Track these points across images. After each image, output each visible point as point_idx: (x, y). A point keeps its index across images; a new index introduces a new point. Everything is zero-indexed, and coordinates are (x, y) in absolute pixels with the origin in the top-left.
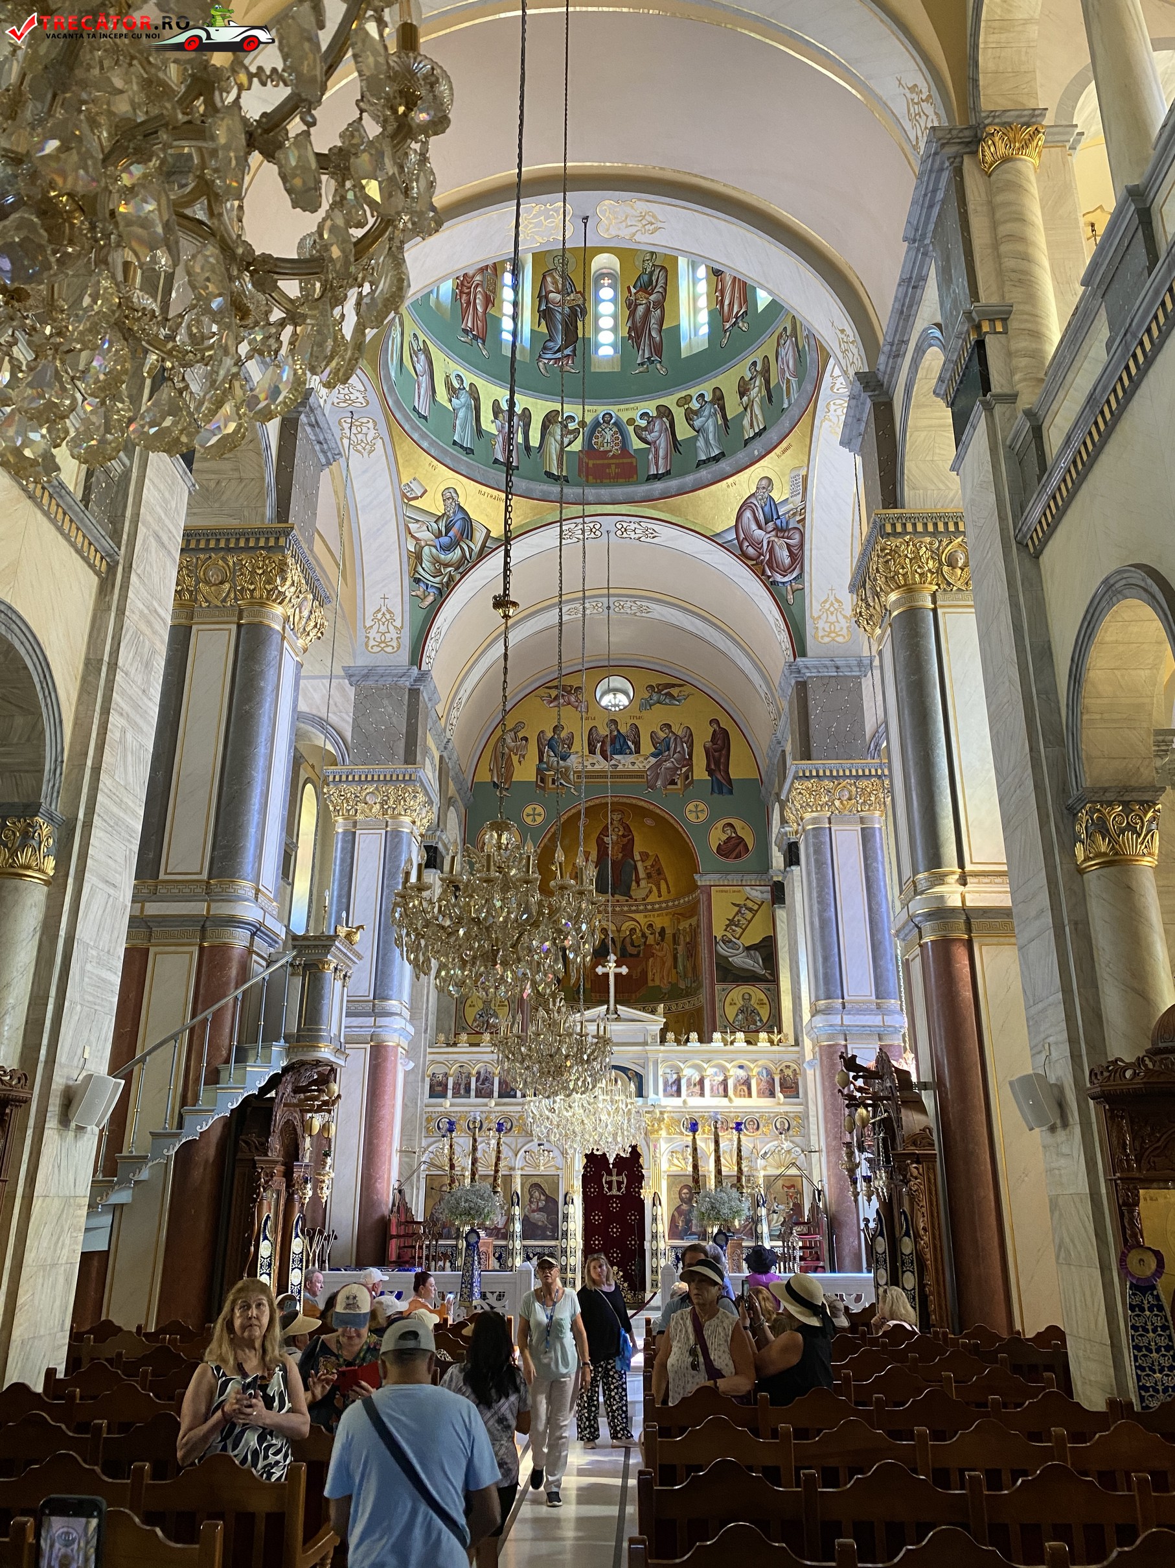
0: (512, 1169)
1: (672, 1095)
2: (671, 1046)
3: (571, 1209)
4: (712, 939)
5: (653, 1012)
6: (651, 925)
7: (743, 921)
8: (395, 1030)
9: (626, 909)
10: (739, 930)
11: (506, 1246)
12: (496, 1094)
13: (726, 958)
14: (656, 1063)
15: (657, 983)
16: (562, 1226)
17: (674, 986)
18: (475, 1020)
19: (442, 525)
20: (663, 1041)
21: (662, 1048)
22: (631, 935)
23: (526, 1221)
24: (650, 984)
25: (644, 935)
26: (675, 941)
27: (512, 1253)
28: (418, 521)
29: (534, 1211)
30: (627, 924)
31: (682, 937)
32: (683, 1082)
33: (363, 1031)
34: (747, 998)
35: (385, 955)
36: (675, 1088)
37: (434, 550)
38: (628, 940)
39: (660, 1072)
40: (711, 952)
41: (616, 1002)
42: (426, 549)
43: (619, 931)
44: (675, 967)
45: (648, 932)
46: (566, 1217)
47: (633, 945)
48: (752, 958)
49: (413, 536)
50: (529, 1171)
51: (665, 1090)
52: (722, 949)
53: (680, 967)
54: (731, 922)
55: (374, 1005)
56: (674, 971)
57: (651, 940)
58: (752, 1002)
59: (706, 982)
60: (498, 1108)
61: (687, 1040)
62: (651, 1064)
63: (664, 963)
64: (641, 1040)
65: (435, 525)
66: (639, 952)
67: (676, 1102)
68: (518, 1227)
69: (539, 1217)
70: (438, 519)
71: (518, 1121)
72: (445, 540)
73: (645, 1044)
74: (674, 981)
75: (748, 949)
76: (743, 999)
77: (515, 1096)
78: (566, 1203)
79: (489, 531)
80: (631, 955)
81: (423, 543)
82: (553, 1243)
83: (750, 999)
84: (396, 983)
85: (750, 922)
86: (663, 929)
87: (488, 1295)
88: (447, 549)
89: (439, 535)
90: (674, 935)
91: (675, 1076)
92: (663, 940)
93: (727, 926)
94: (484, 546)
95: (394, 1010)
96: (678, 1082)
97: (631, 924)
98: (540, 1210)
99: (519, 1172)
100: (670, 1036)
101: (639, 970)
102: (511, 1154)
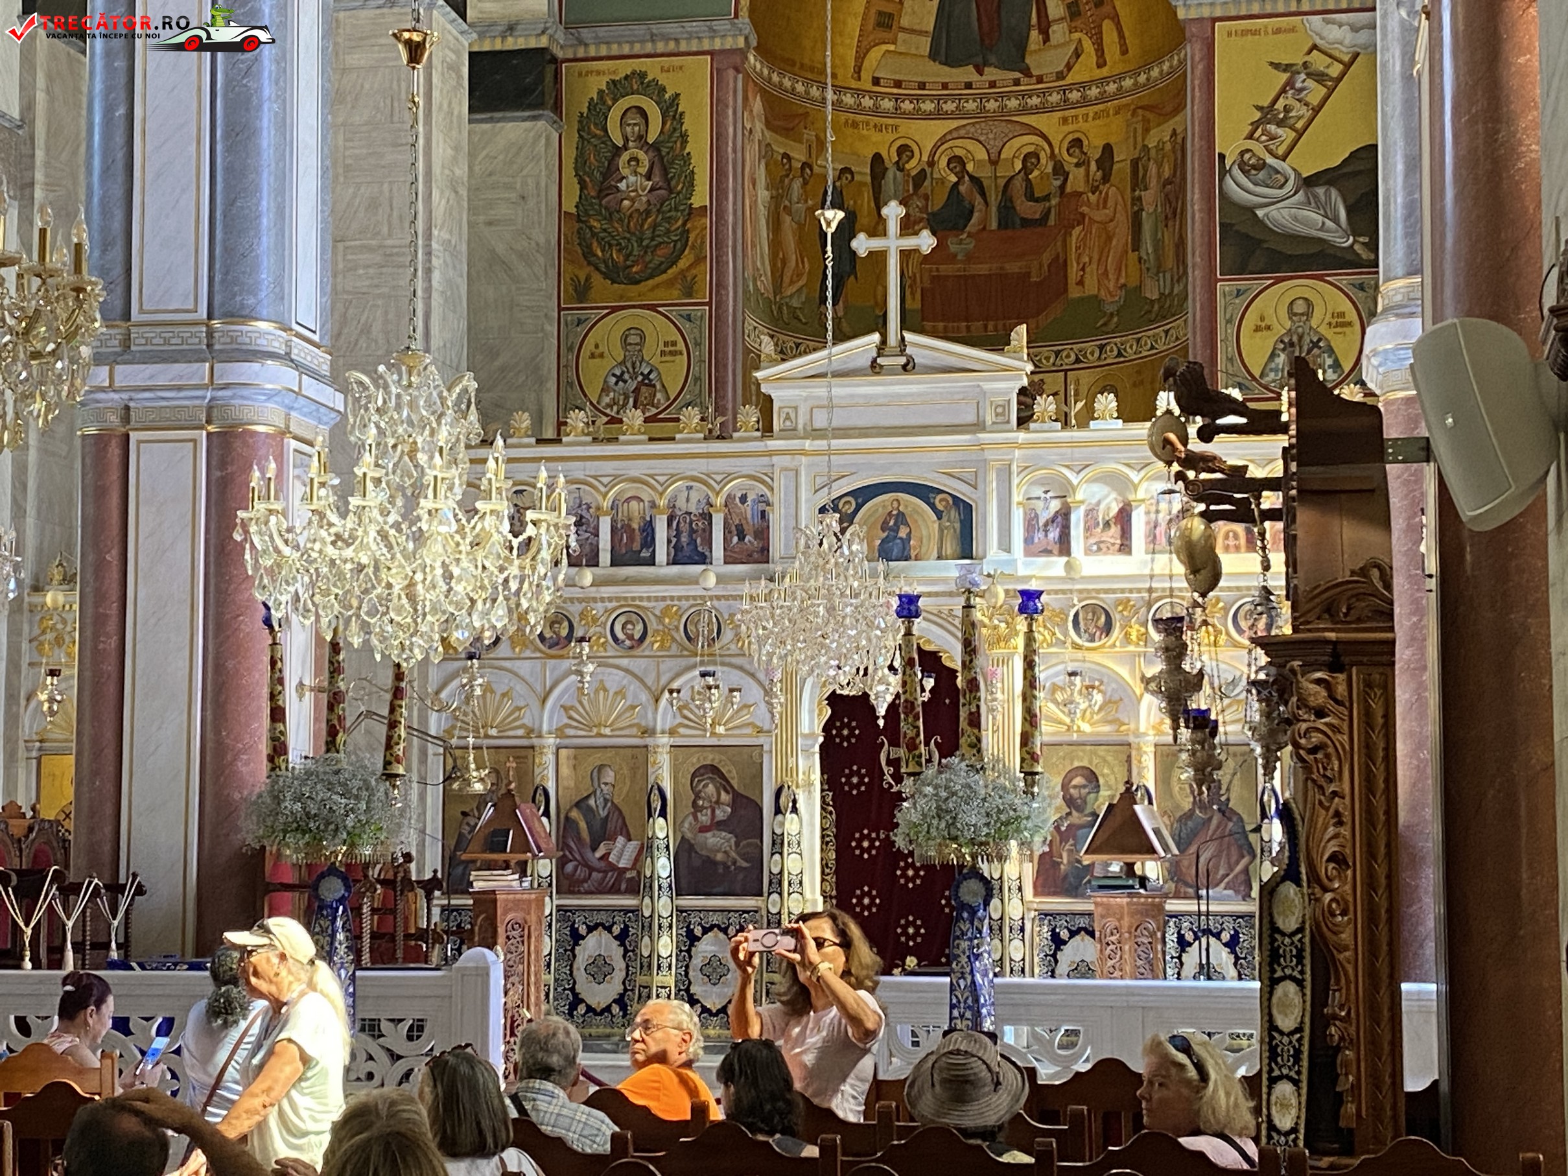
0: (649, 732)
1: (1047, 552)
2: (1045, 431)
3: (791, 824)
4: (1214, 165)
5: (998, 342)
6: (1077, 143)
7: (1299, 110)
8: (271, 396)
9: (1013, 103)
10: (1287, 135)
11: (636, 911)
12: (605, 557)
13: (1250, 210)
14: (1006, 473)
15: (1091, 287)
16: (772, 865)
17: (1134, 293)
18: (605, 390)
20: (1023, 421)
21: (1022, 436)
22: (1026, 170)
23: (684, 854)
24: (1074, 293)
25: (1059, 169)
26: (1137, 180)
27: (648, 926)
29: (704, 829)
30: (1017, 142)
31: (1153, 169)
32: (1077, 519)
33: (182, 399)
34: (1302, 312)
35: (230, 203)
36: (1054, 534)
38: (1018, 183)
39: (1017, 497)
40: (1209, 198)
41: (905, 325)
43: (994, 162)
44: (1136, 248)
45: (1069, 161)
46: (778, 843)
47: (1030, 196)
48: (1319, 206)
50: (689, 736)
51: (1028, 541)
52: (1239, 188)
53: (1148, 245)
54: (1268, 114)
55: (210, 334)
56: (1132, 256)
57: (1077, 179)
58: (1314, 323)
59: (1195, 276)
60: (607, 591)
61: (1088, 415)
62: (992, 476)
63: (1109, 239)
64: (971, 418)
66: (1046, 214)
67: (1056, 566)
68: (663, 867)
69: (718, 843)
71: (660, 619)
73: (978, 426)
74: (1133, 283)
75: (1309, 182)
76: (1292, 314)
77: (651, 562)
78: (778, 811)
80: (1026, 223)
82: (749, 902)
83: (1308, 314)
84: (265, 276)
85: (1317, 111)
86: (1108, 149)
87: (385, 1026)
90: (1135, 163)
91: (1055, 505)
92: (1106, 179)
93: (1256, 125)
95: (263, 344)
96: (1063, 517)
97: (1025, 143)
98: (718, 825)
99: (664, 740)
100: (1045, 405)
101: (1046, 258)
102: (644, 697)
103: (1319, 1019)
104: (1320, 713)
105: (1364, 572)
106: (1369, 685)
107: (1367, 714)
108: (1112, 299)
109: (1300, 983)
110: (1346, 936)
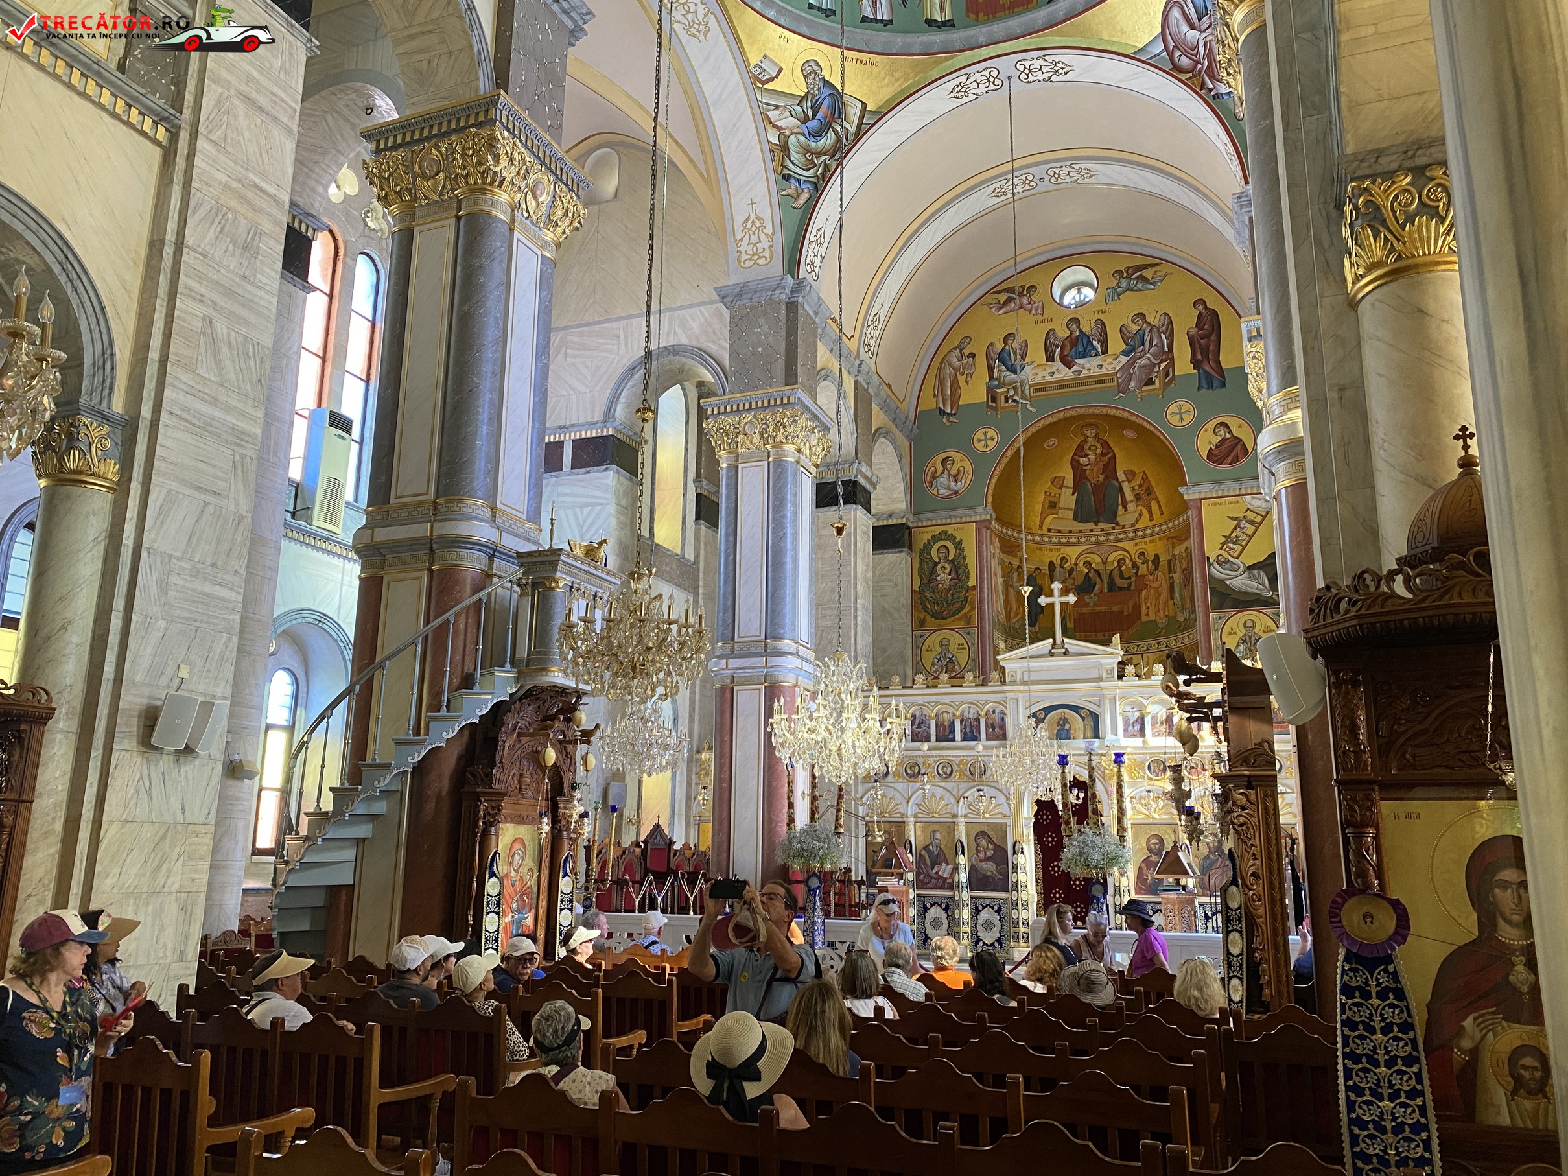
0: (955, 816)
1: (1134, 736)
2: (1130, 681)
3: (1021, 859)
4: (1205, 562)
5: (1107, 642)
6: (1142, 554)
7: (1243, 537)
8: (790, 670)
9: (1112, 538)
10: (1238, 548)
11: (952, 897)
12: (933, 738)
13: (1223, 581)
14: (1113, 700)
15: (1152, 617)
16: (1013, 878)
17: (1172, 619)
18: (933, 665)
19: (807, 106)
20: (1120, 677)
21: (1120, 683)
22: (1119, 566)
23: (973, 872)
24: (1144, 619)
25: (1134, 565)
26: (1171, 569)
27: (957, 904)
28: (777, 107)
29: (981, 861)
30: (1115, 554)
31: (1178, 564)
32: (1148, 720)
33: (756, 672)
34: (1250, 626)
35: (774, 592)
36: (1137, 727)
37: (802, 138)
38: (1116, 572)
39: (1119, 711)
40: (1204, 577)
41: (1065, 633)
42: (793, 138)
43: (1105, 563)
44: (1172, 599)
45: (1139, 562)
46: (1015, 868)
47: (1122, 576)
48: (1255, 579)
49: (774, 126)
50: (973, 818)
51: (1125, 730)
52: (1217, 571)
53: (1177, 597)
54: (1228, 539)
55: (766, 645)
56: (1171, 603)
57: (1143, 570)
58: (1256, 630)
59: (1199, 610)
60: (935, 753)
61: (1149, 675)
62: (1107, 702)
63: (1159, 595)
64: (1096, 676)
65: (798, 109)
66: (1130, 585)
67: (1138, 742)
68: (963, 877)
69: (988, 867)
70: (802, 99)
71: (958, 765)
72: (813, 124)
73: (1100, 679)
75: (1250, 568)
76: (1245, 627)
77: (954, 740)
78: (1015, 853)
79: (864, 105)
80: (1121, 589)
81: (788, 132)
82: (1003, 895)
83: (1253, 627)
84: (788, 621)
85: (1251, 537)
86: (1157, 556)
87: (838, 945)
88: (818, 134)
89: (805, 119)
90: (1169, 562)
91: (1137, 714)
92: (1156, 569)
93: (1223, 544)
94: (861, 123)
95: (787, 649)
96: (1141, 720)
97: (1119, 554)
98: (987, 859)
99: (962, 820)
100: (1130, 669)
101: (1131, 604)
102: (952, 800)
103: (1250, 950)
104: (1243, 808)
105: (1260, 744)
106: (1266, 796)
107: (1266, 810)
108: (1162, 622)
109: (1240, 933)
110: (1261, 911)
